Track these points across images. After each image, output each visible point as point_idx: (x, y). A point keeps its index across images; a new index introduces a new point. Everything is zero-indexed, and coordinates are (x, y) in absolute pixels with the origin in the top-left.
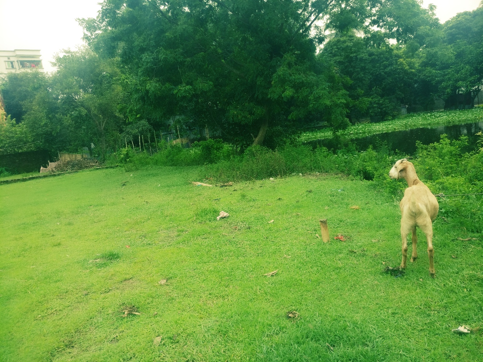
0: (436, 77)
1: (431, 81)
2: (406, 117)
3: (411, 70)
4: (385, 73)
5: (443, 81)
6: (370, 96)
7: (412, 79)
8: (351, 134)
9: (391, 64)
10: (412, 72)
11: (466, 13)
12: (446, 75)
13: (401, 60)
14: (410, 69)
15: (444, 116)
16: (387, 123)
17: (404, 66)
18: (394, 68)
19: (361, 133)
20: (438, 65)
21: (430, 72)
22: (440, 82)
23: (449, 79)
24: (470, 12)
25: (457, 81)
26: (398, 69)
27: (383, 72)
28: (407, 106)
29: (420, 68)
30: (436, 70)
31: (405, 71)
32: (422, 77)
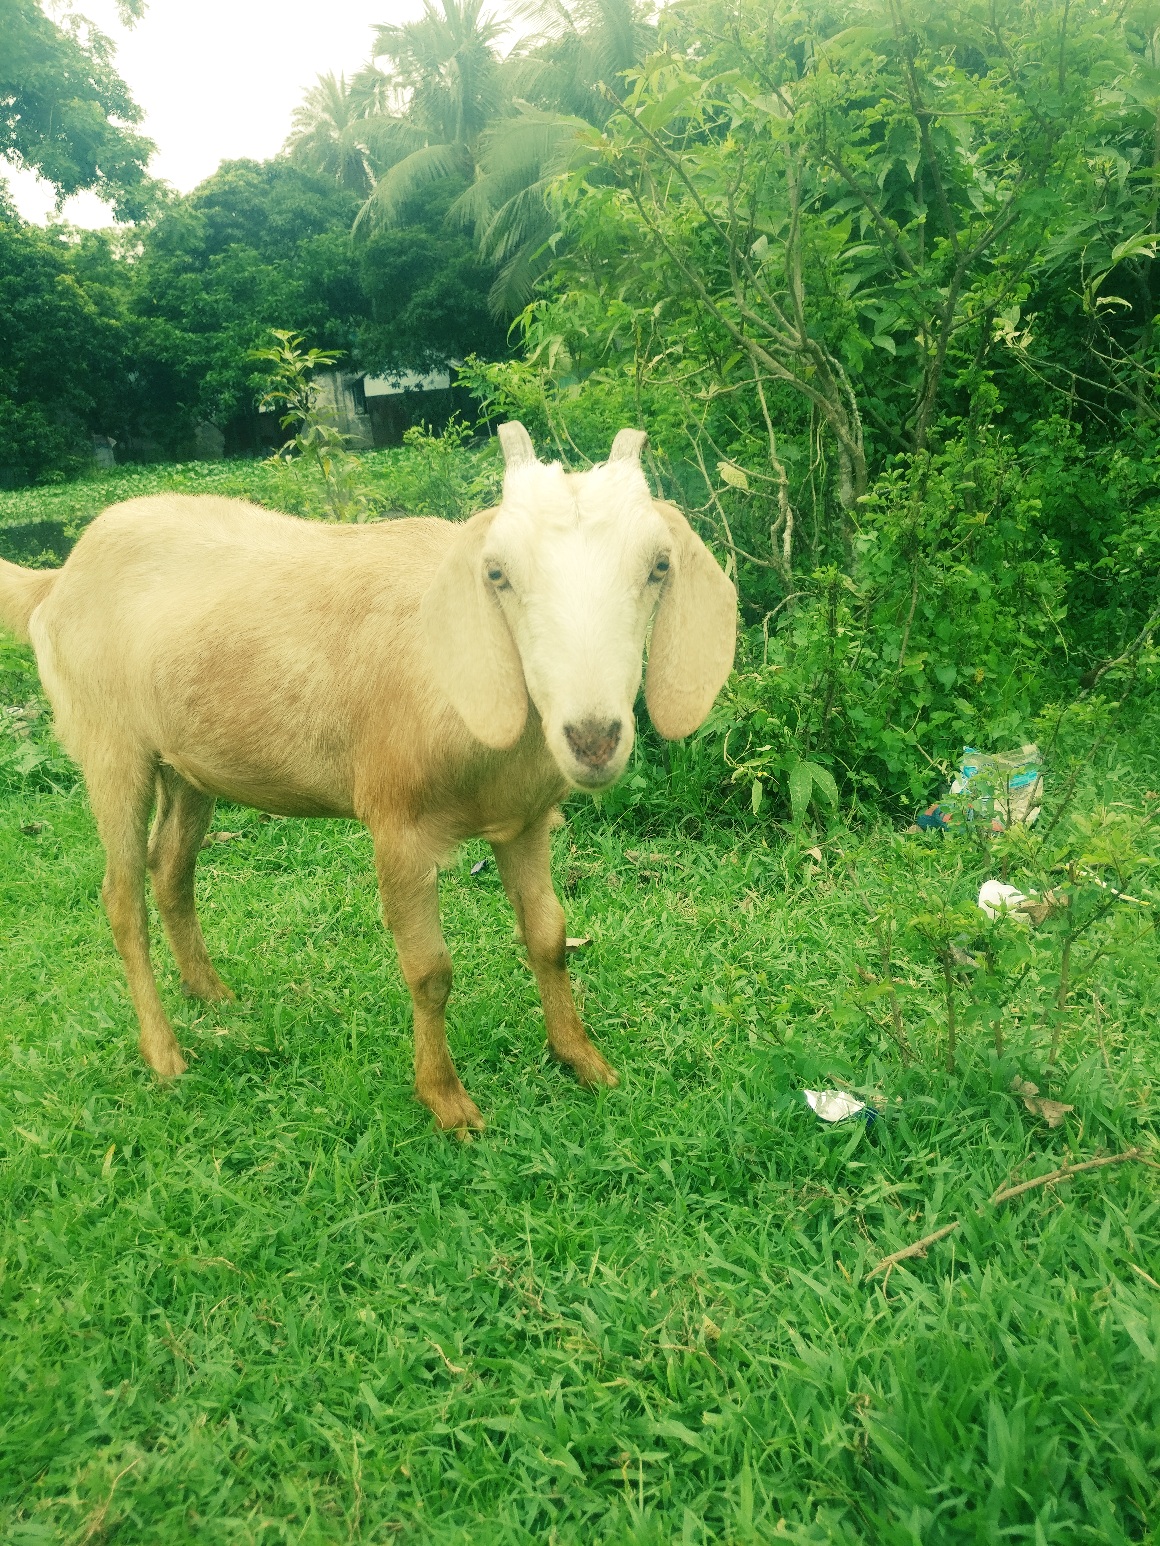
0: (187, 352)
1: (173, 364)
2: (110, 474)
3: (106, 320)
4: (18, 315)
5: (208, 367)
7: (112, 349)
9: (33, 289)
10: (109, 327)
11: (245, 165)
12: (217, 348)
13: (68, 279)
15: (221, 472)
16: (45, 490)
17: (81, 302)
18: (45, 302)
20: (186, 317)
21: (167, 336)
22: (200, 370)
23: (225, 364)
24: (256, 165)
26: (59, 308)
27: (8, 310)
28: (113, 442)
29: (134, 318)
30: (184, 330)
31: (86, 318)
32: (144, 347)
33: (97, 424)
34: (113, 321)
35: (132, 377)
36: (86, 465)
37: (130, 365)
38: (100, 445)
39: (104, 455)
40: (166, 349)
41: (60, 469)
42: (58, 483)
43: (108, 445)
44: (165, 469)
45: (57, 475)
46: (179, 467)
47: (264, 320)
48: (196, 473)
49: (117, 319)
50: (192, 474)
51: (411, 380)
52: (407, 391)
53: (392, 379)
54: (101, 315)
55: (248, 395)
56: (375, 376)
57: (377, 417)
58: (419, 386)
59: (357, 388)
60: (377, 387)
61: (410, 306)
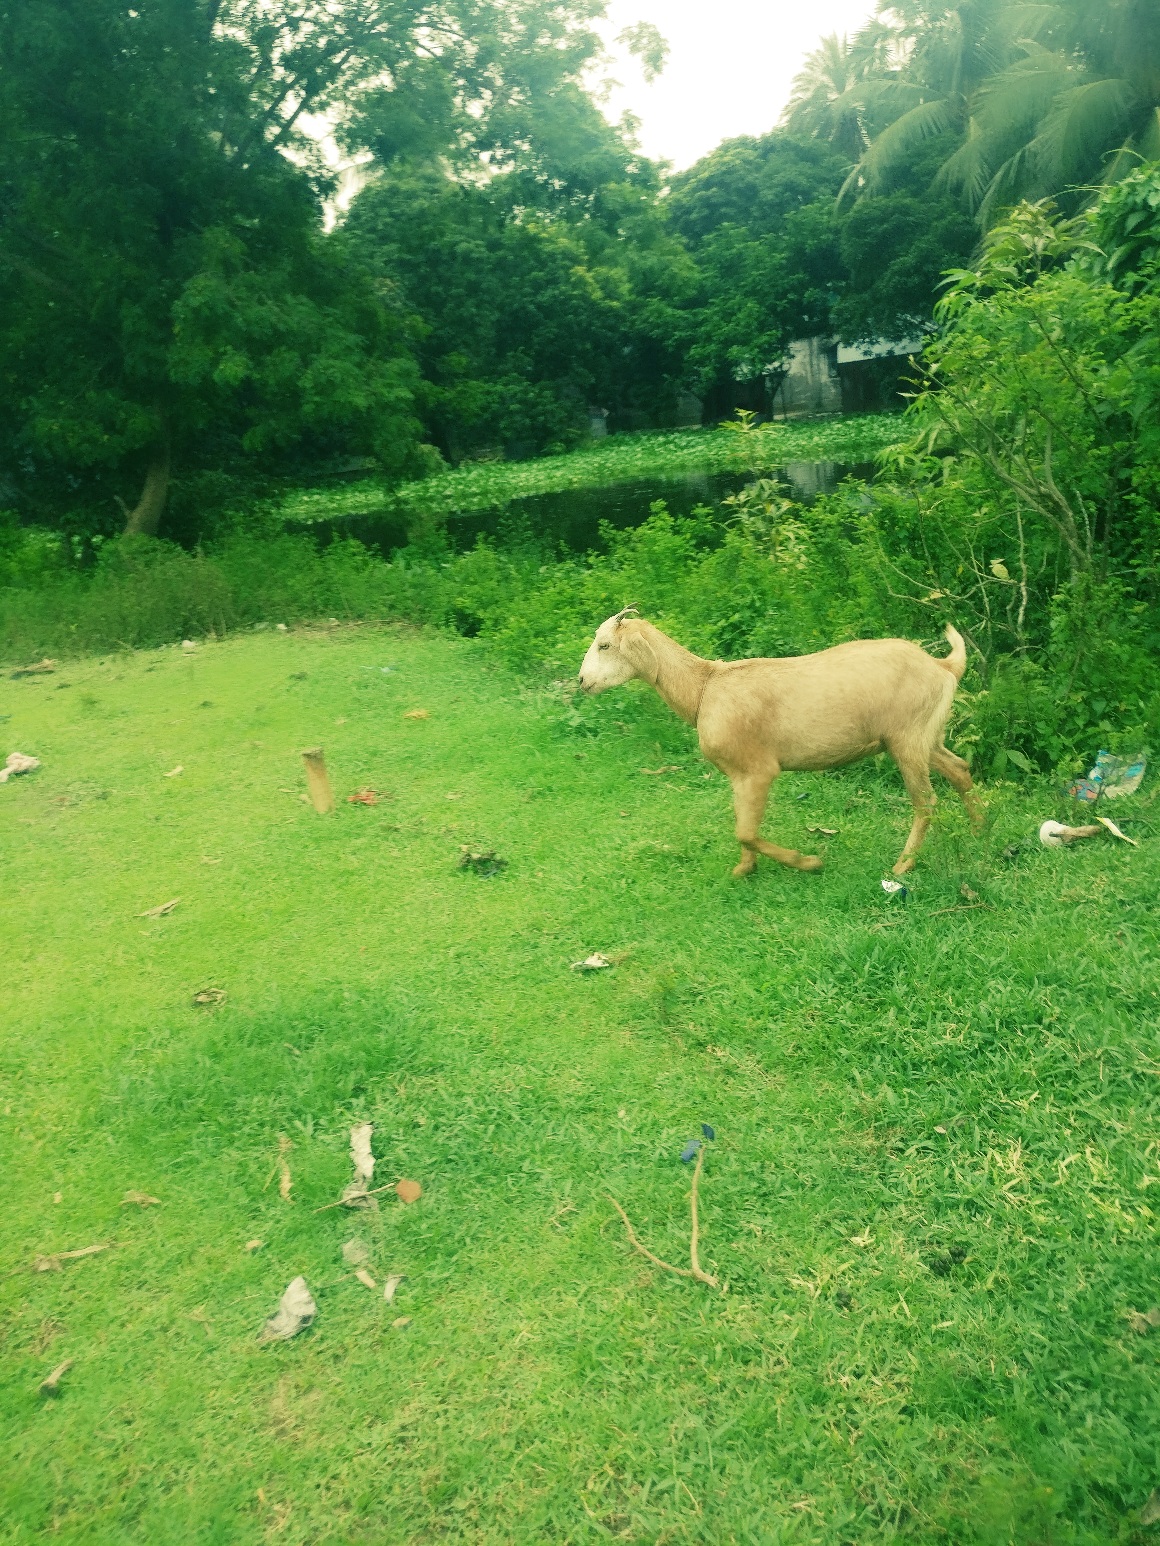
0: (676, 328)
1: (663, 339)
2: (602, 446)
3: (609, 303)
4: (539, 307)
5: (692, 341)
6: (501, 374)
7: (612, 329)
8: (449, 497)
9: (553, 281)
10: (611, 309)
11: (743, 142)
12: (701, 323)
13: (580, 270)
14: (604, 298)
15: (698, 444)
16: (549, 462)
17: (589, 289)
18: (562, 293)
19: (475, 495)
20: (677, 294)
21: (660, 313)
22: (685, 344)
23: (709, 339)
24: (754, 140)
25: (728, 343)
26: (571, 297)
27: (532, 302)
28: (606, 413)
29: (633, 297)
30: (675, 307)
31: (593, 304)
32: (639, 325)
33: (594, 397)
34: (615, 304)
35: (626, 350)
36: (582, 436)
37: (626, 339)
38: (595, 417)
39: (598, 425)
40: (658, 326)
41: (561, 441)
42: (559, 454)
43: (601, 416)
44: (648, 441)
45: (559, 447)
46: (661, 439)
47: (747, 295)
49: (618, 299)
50: (672, 446)
51: (882, 348)
52: (879, 358)
53: (864, 347)
55: (726, 367)
56: (848, 344)
57: (847, 383)
58: (890, 352)
59: (831, 352)
60: (848, 355)
61: (888, 273)
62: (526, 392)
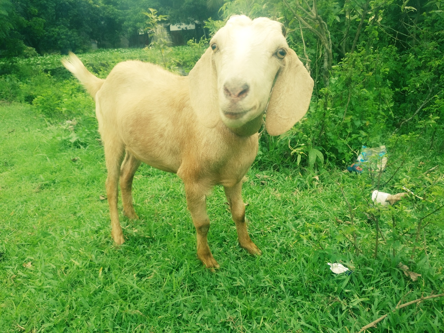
0: (118, 16)
1: (114, 19)
2: (96, 52)
4: (70, 3)
5: (125, 20)
6: (57, 25)
7: (97, 14)
10: (96, 8)
12: (127, 15)
15: (128, 51)
20: (119, 5)
21: (113, 10)
22: (122, 21)
23: (130, 20)
25: (136, 21)
28: (97, 42)
29: (103, 5)
30: (118, 9)
31: (90, 5)
32: (106, 14)
33: (93, 36)
34: (97, 6)
35: (103, 23)
36: (89, 48)
37: (102, 19)
38: (93, 43)
39: (94, 46)
40: (113, 15)
41: (81, 49)
42: (81, 53)
43: (95, 43)
44: (112, 50)
45: (81, 51)
46: (116, 50)
47: (141, 7)
48: (121, 52)
49: (99, 5)
50: (119, 52)
51: (184, 26)
52: (183, 30)
53: (178, 26)
54: (94, 4)
55: (136, 29)
56: (173, 24)
57: (173, 37)
58: (186, 28)
59: (168, 28)
60: (174, 28)
61: (184, 4)
62: (67, 32)
